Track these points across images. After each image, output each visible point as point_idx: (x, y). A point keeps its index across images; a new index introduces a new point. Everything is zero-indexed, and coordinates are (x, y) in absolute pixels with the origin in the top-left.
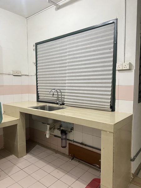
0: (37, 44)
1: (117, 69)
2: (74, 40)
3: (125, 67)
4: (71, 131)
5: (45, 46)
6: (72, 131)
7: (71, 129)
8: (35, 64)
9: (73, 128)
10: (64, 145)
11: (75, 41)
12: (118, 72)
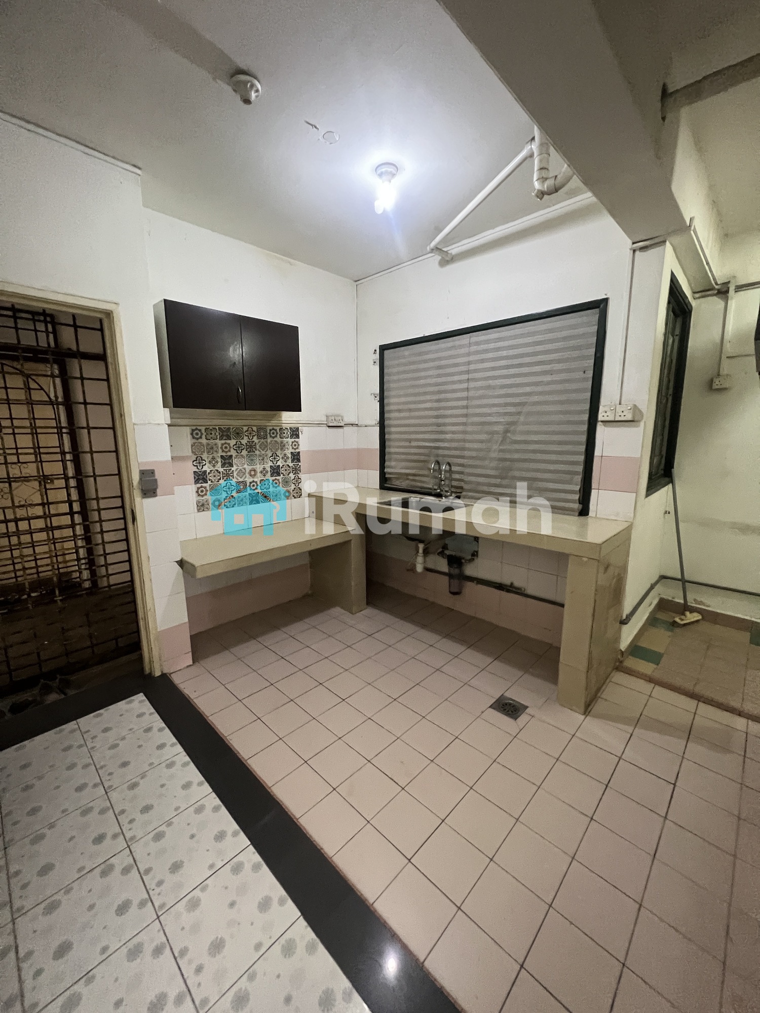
0: (383, 348)
1: (600, 418)
2: (487, 342)
3: (622, 414)
4: (473, 559)
5: (407, 353)
6: (475, 558)
7: (473, 555)
8: (378, 398)
9: (477, 552)
10: (456, 590)
11: (492, 346)
12: (603, 427)
